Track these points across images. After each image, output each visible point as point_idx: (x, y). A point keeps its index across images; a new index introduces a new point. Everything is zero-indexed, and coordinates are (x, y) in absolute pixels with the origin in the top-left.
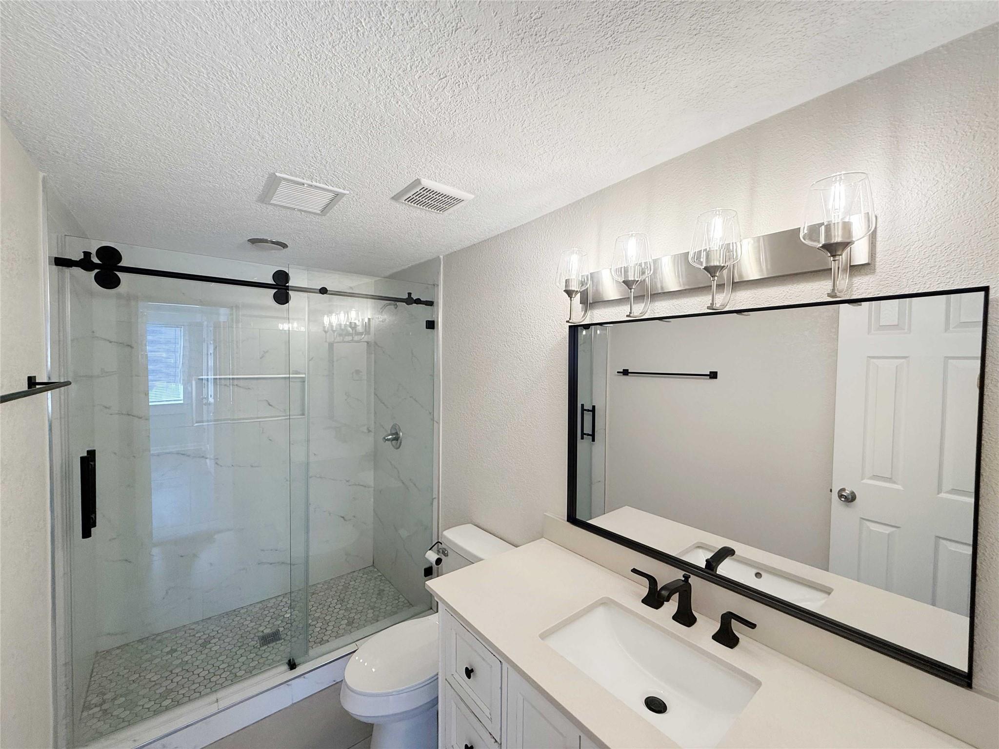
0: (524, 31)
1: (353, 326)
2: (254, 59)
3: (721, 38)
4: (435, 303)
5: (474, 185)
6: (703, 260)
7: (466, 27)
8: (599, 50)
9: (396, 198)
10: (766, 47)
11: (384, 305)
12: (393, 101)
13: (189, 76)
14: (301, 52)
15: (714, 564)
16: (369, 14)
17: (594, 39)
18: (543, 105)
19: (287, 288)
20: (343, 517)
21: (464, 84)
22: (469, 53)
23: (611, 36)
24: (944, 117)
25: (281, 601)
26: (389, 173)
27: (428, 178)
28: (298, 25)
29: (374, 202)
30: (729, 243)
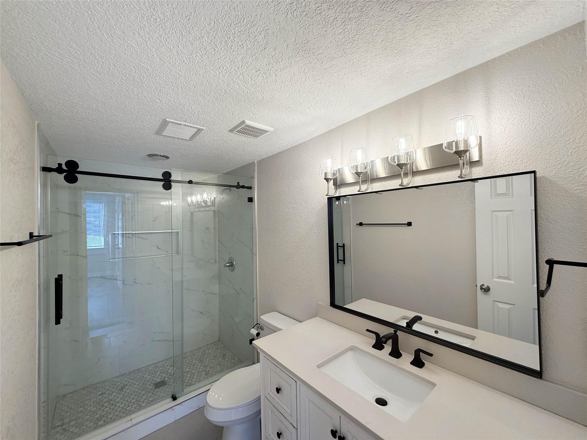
0: (299, 49)
1: (205, 202)
2: (160, 63)
3: (397, 51)
4: (253, 188)
5: (274, 123)
6: (396, 160)
7: (270, 47)
8: (337, 57)
9: (231, 131)
10: (420, 54)
11: (224, 189)
12: (232, 82)
13: (125, 71)
14: (185, 60)
15: (411, 325)
16: (221, 42)
17: (334, 52)
18: (310, 83)
19: (170, 181)
20: (201, 313)
21: (269, 73)
22: (271, 59)
23: (343, 51)
26: (228, 118)
27: (249, 120)
28: (184, 48)
29: (219, 133)
30: (409, 152)
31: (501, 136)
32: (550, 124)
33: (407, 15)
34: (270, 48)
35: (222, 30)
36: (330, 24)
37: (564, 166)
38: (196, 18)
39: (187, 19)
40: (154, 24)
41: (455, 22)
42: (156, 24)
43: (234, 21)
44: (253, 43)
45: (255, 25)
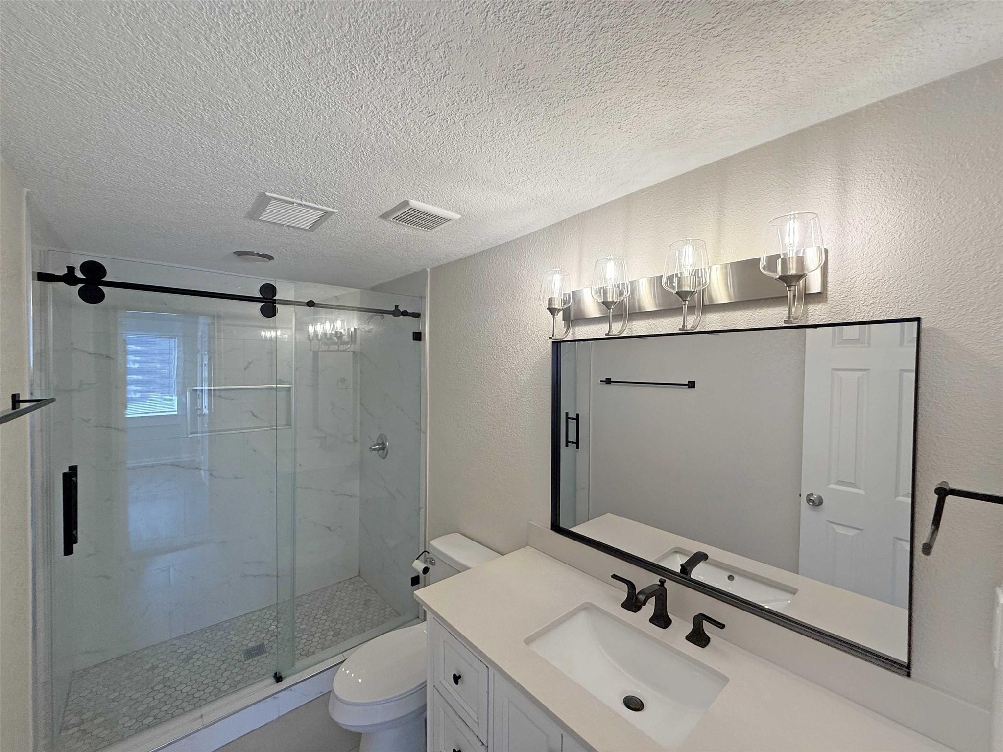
0: (508, 79)
1: (339, 336)
2: (250, 95)
3: (687, 89)
4: (421, 316)
5: (460, 206)
6: (675, 284)
8: (577, 96)
9: (385, 216)
10: (727, 97)
11: (371, 316)
12: (384, 133)
13: (185, 107)
14: (296, 90)
15: (688, 568)
16: (363, 61)
17: (572, 88)
18: (526, 139)
19: (274, 301)
20: (328, 528)
21: (452, 120)
22: (457, 95)
23: (588, 85)
24: (883, 164)
25: (266, 613)
26: (378, 195)
27: (416, 200)
28: (294, 68)
29: (362, 220)
30: (699, 270)
31: (863, 251)
32: (951, 235)
33: (708, 27)
34: (455, 75)
35: (364, 39)
36: (565, 36)
37: (971, 312)
38: (315, 15)
39: (298, 15)
40: (235, 22)
41: (794, 42)
42: (238, 22)
43: (386, 23)
44: (422, 64)
45: (427, 32)
